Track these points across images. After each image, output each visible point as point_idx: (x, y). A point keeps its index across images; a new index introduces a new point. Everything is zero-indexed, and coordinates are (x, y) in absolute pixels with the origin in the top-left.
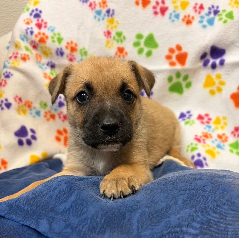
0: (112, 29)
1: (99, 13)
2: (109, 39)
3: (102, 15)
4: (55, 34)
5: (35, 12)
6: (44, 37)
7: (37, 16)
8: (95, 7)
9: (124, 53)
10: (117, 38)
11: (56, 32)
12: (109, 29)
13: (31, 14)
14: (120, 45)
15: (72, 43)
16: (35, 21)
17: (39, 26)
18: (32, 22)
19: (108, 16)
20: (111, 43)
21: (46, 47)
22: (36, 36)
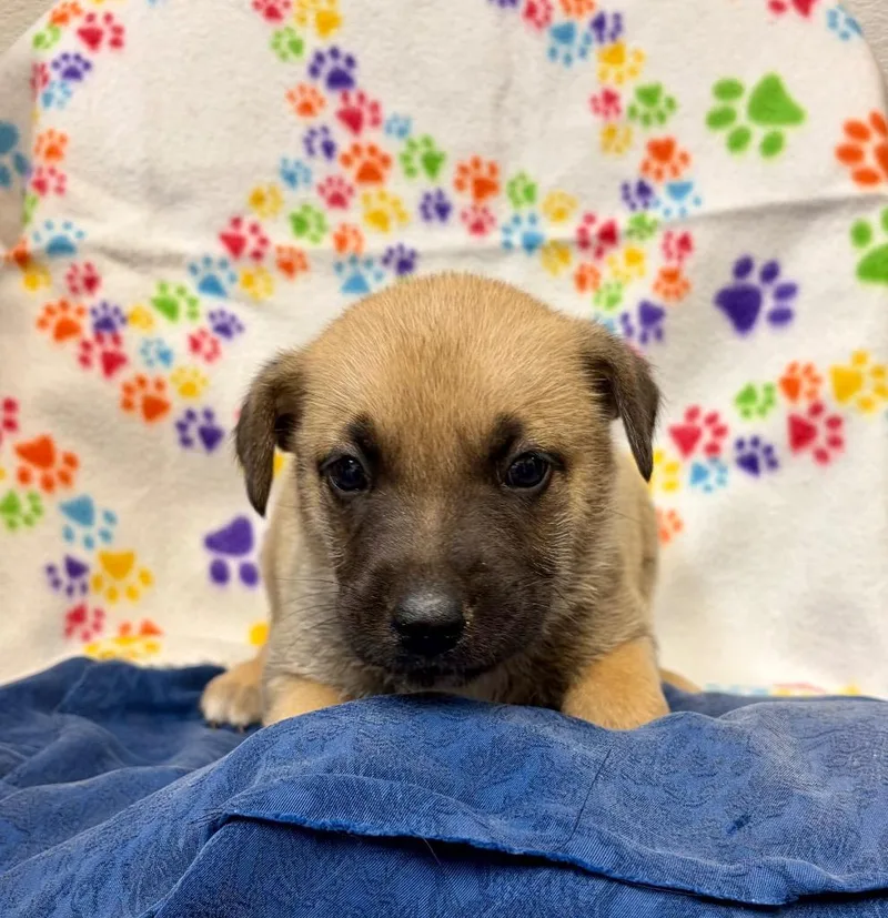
0: (620, 79)
1: (565, 34)
2: (613, 119)
3: (578, 40)
4: (412, 145)
5: (329, 65)
6: (374, 160)
7: (340, 80)
8: (547, 18)
9: (675, 159)
10: (641, 108)
11: (417, 134)
12: (611, 84)
13: (314, 71)
14: (658, 133)
15: (477, 163)
16: (333, 101)
17: (353, 120)
18: (321, 102)
19: (601, 38)
20: (621, 133)
21: (382, 196)
22: (347, 160)
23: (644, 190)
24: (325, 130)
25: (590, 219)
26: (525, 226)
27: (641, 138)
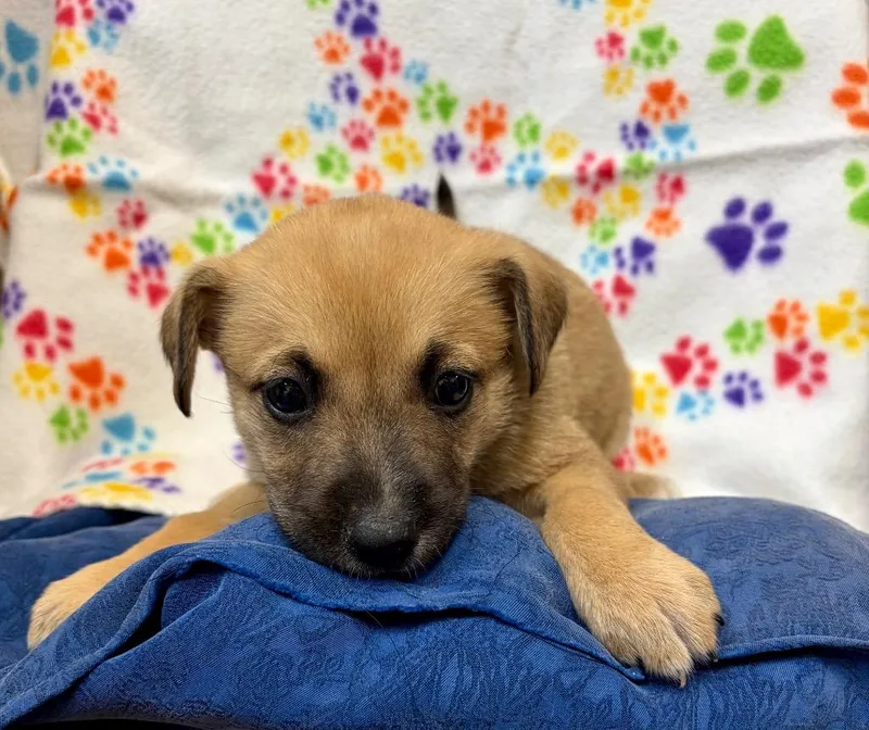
0: (625, 23)
2: (617, 61)
4: (428, 91)
5: (354, 13)
6: (395, 105)
7: (363, 27)
9: (674, 102)
10: (644, 50)
11: (432, 80)
12: (616, 26)
13: (340, 19)
14: (658, 75)
15: (486, 107)
16: (356, 49)
17: (374, 66)
18: (346, 50)
20: (623, 75)
21: (400, 139)
22: (368, 105)
23: (641, 131)
24: (349, 76)
25: (589, 156)
26: (529, 163)
27: (642, 79)
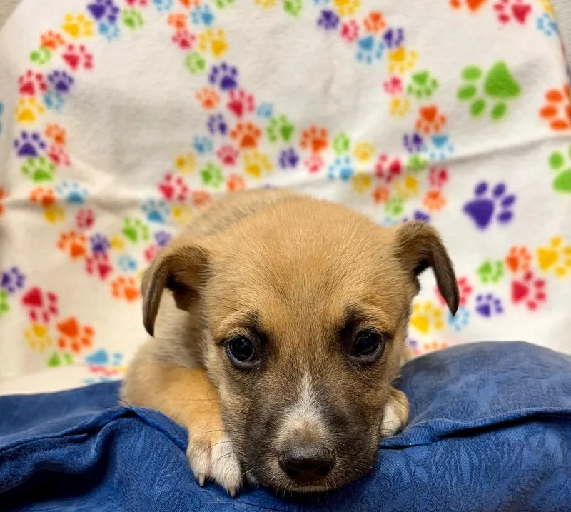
0: (402, 70)
1: (367, 44)
2: (398, 95)
3: (376, 47)
4: (274, 122)
5: (221, 75)
6: (251, 134)
7: (228, 83)
8: (356, 34)
9: (437, 119)
10: (416, 87)
11: (276, 114)
12: (397, 73)
13: (212, 79)
14: (426, 102)
15: (313, 130)
16: (224, 98)
17: (237, 108)
18: (217, 99)
19: (390, 45)
20: (402, 103)
21: (256, 156)
22: (234, 134)
23: (417, 140)
24: (220, 116)
25: (383, 158)
26: (343, 165)
27: (415, 105)
